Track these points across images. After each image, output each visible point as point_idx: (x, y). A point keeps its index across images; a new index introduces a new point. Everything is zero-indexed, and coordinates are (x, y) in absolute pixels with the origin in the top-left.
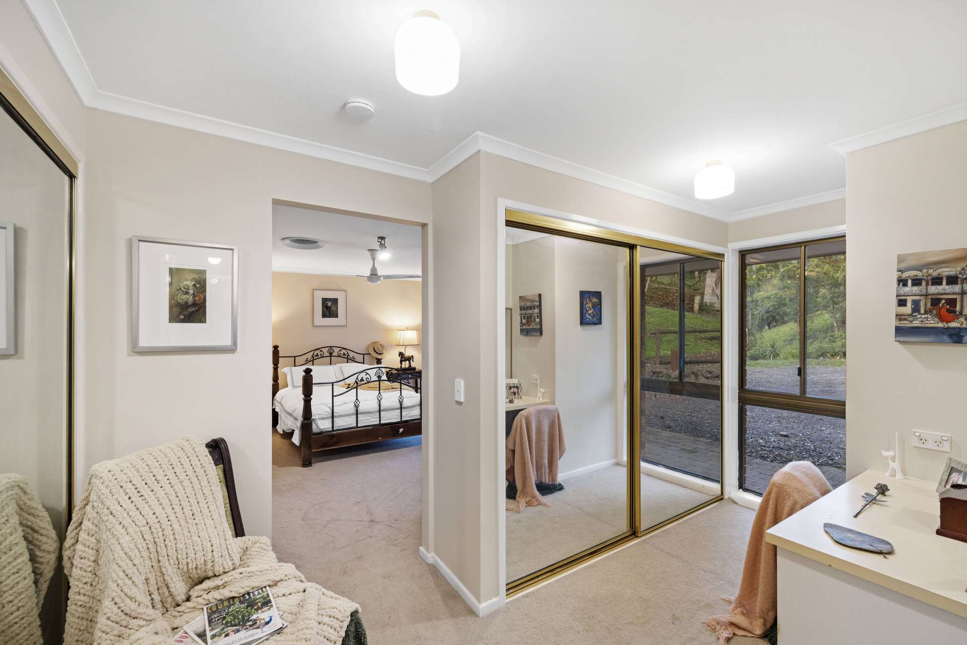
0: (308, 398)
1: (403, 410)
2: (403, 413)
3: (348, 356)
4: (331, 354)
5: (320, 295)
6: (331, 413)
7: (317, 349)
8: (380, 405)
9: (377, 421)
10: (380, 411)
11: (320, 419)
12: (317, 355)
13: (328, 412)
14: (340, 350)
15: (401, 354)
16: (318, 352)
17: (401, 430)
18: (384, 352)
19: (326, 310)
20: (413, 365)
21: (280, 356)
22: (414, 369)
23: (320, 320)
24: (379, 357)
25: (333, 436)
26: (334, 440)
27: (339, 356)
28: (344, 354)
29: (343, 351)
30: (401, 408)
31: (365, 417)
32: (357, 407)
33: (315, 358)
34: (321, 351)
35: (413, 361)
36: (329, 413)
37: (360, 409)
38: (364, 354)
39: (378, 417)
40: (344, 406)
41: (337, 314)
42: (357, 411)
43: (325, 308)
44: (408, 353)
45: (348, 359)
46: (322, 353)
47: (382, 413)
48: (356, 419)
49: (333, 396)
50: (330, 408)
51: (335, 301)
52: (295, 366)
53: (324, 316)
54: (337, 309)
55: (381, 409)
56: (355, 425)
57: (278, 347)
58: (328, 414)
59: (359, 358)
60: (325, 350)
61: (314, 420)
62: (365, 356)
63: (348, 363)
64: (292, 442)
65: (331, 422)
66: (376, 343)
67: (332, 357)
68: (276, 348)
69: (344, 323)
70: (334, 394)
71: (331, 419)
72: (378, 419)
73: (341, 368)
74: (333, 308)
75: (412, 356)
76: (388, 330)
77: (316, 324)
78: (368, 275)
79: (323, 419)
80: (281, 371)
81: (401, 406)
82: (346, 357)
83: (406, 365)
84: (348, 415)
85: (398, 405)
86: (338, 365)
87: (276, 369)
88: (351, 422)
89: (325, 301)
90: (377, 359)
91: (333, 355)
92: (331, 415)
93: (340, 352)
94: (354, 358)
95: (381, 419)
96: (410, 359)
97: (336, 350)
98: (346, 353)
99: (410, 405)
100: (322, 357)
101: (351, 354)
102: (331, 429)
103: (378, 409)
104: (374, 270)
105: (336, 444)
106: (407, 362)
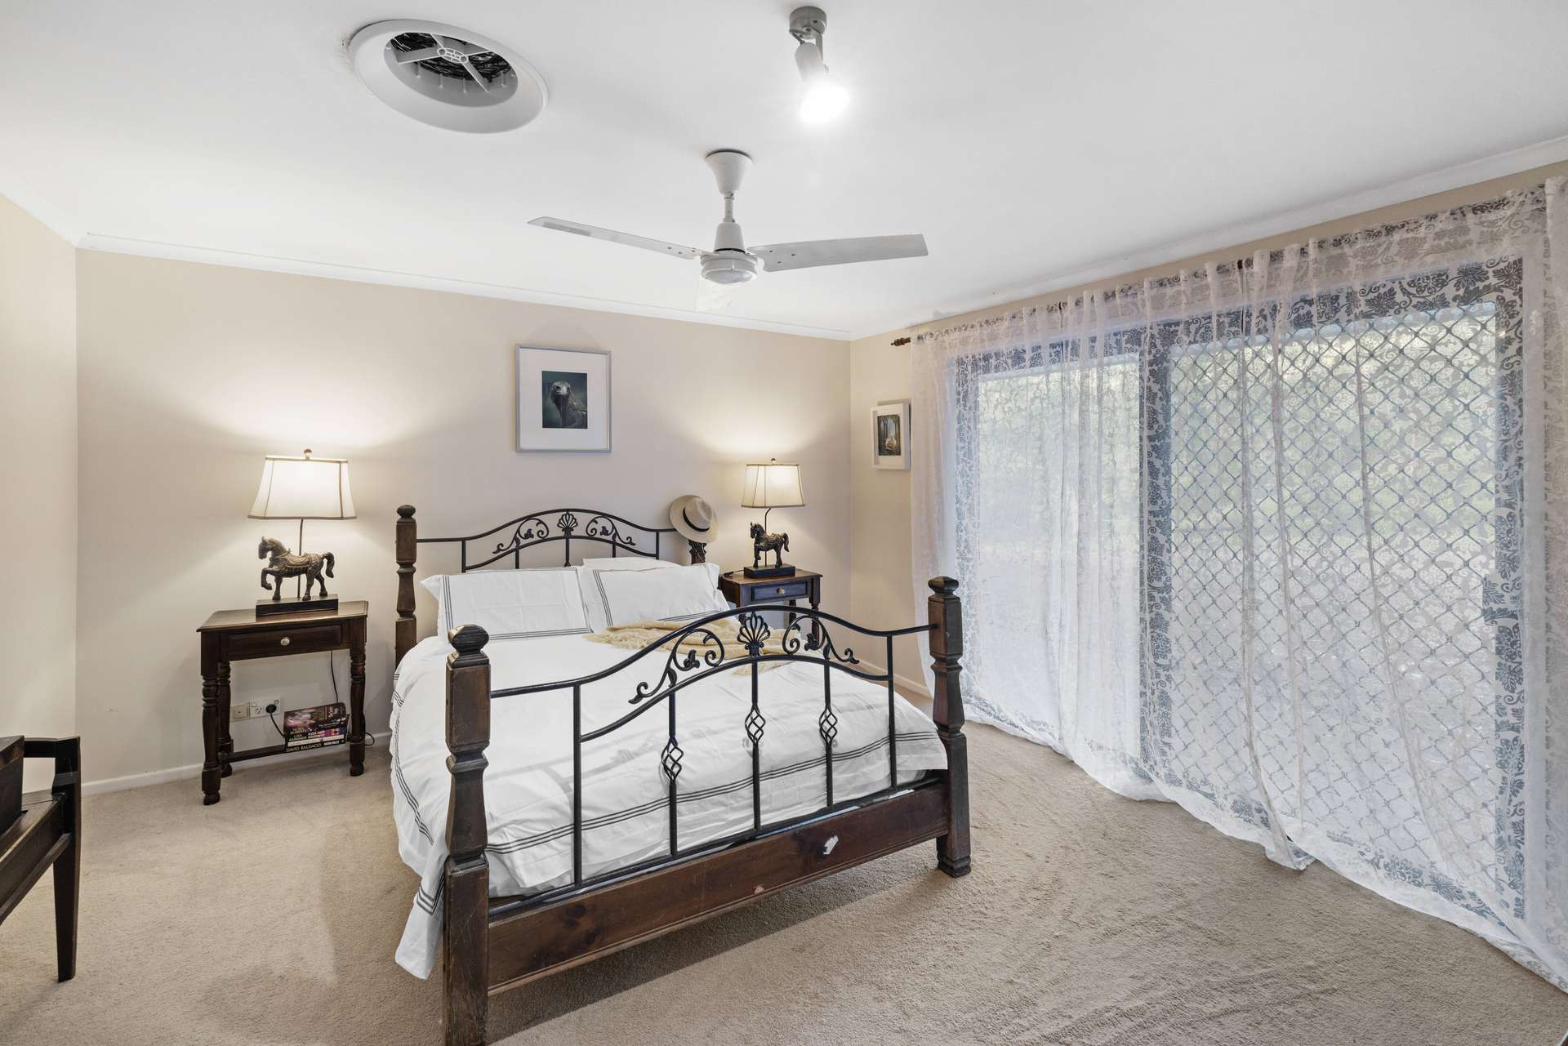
0: (470, 764)
1: (834, 764)
2: (835, 776)
3: (614, 537)
4: (568, 530)
5: (536, 365)
6: (569, 810)
7: (529, 518)
8: (755, 754)
9: (746, 819)
10: (756, 779)
11: (524, 843)
12: (529, 535)
13: (555, 808)
14: (594, 521)
15: (757, 532)
16: (531, 525)
17: (831, 843)
18: (712, 524)
19: (553, 405)
20: (788, 559)
21: (419, 537)
22: (791, 571)
23: (536, 435)
24: (698, 538)
25: (579, 909)
26: (586, 924)
27: (591, 538)
28: (605, 532)
29: (602, 522)
30: (829, 758)
31: (703, 809)
32: (671, 772)
33: (523, 542)
34: (541, 522)
35: (786, 549)
36: (562, 813)
37: (687, 780)
38: (657, 532)
39: (752, 801)
40: (620, 769)
41: (585, 418)
42: (673, 786)
43: (550, 401)
44: (775, 527)
45: (614, 544)
46: (541, 527)
47: (763, 784)
48: (667, 823)
49: (578, 739)
50: (565, 790)
51: (579, 381)
52: (464, 569)
53: (548, 423)
54: (586, 404)
55: (762, 769)
56: (663, 848)
57: (411, 511)
58: (556, 815)
59: (645, 541)
60: (552, 521)
61: (497, 850)
62: (661, 534)
63: (614, 556)
64: (400, 969)
65: (568, 850)
66: (688, 498)
67: (571, 541)
68: (406, 513)
69: (602, 444)
70: (584, 732)
71: (569, 838)
72: (751, 811)
73: (596, 574)
74: (574, 401)
75: (785, 536)
76: (722, 465)
77: (524, 445)
78: (710, 249)
79: (537, 840)
80: (423, 583)
81: (828, 747)
82: (609, 538)
83: (769, 558)
84: (640, 811)
85: (817, 748)
86: (591, 564)
87: (406, 578)
88: (651, 840)
89: (550, 380)
90: (691, 542)
91: (573, 533)
92: (568, 820)
93: (593, 525)
94: (631, 543)
95: (762, 808)
96: (780, 543)
97: (583, 519)
98: (609, 528)
99: (859, 744)
100: (544, 540)
101: (624, 531)
102: (569, 880)
103: (750, 772)
104: (729, 226)
105: (589, 941)
106: (772, 553)
